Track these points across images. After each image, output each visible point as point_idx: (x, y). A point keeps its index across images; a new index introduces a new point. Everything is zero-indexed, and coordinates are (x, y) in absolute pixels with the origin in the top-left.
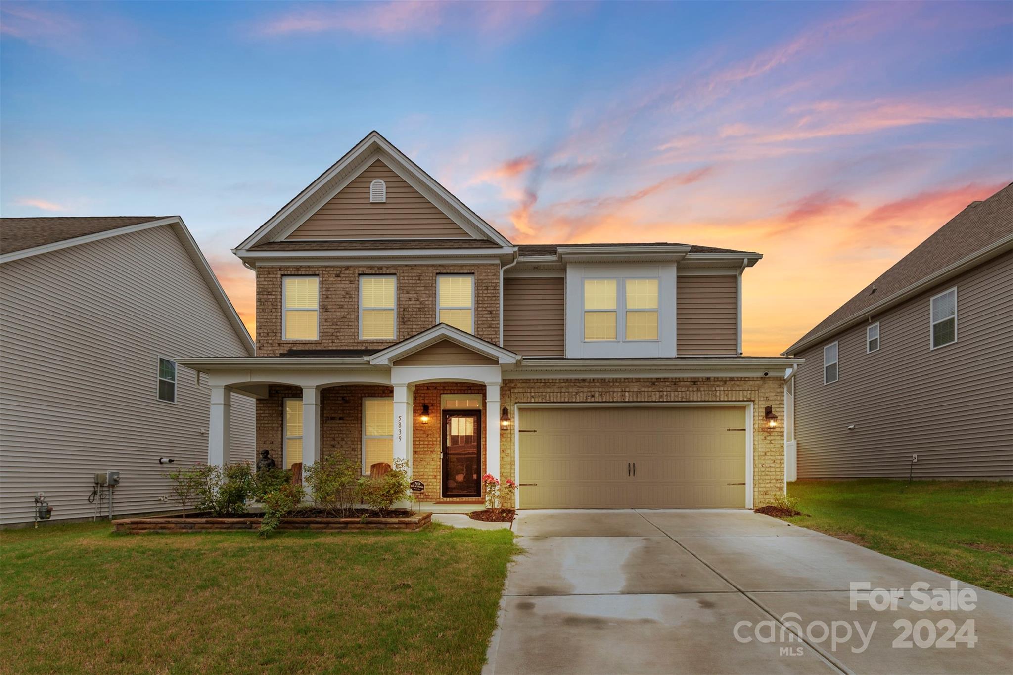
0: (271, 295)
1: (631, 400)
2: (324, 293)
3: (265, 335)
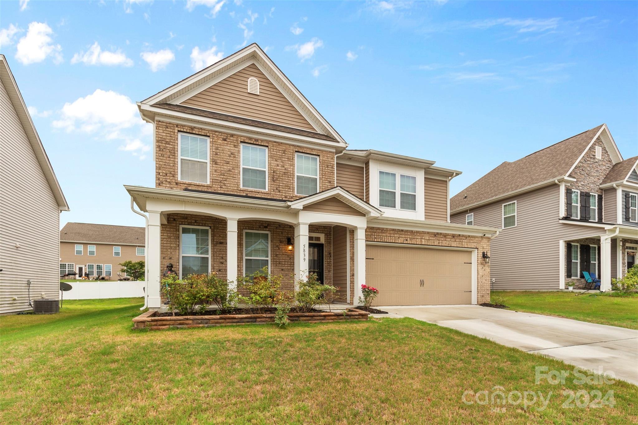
0: (169, 144)
1: (425, 244)
2: (214, 150)
3: (164, 174)
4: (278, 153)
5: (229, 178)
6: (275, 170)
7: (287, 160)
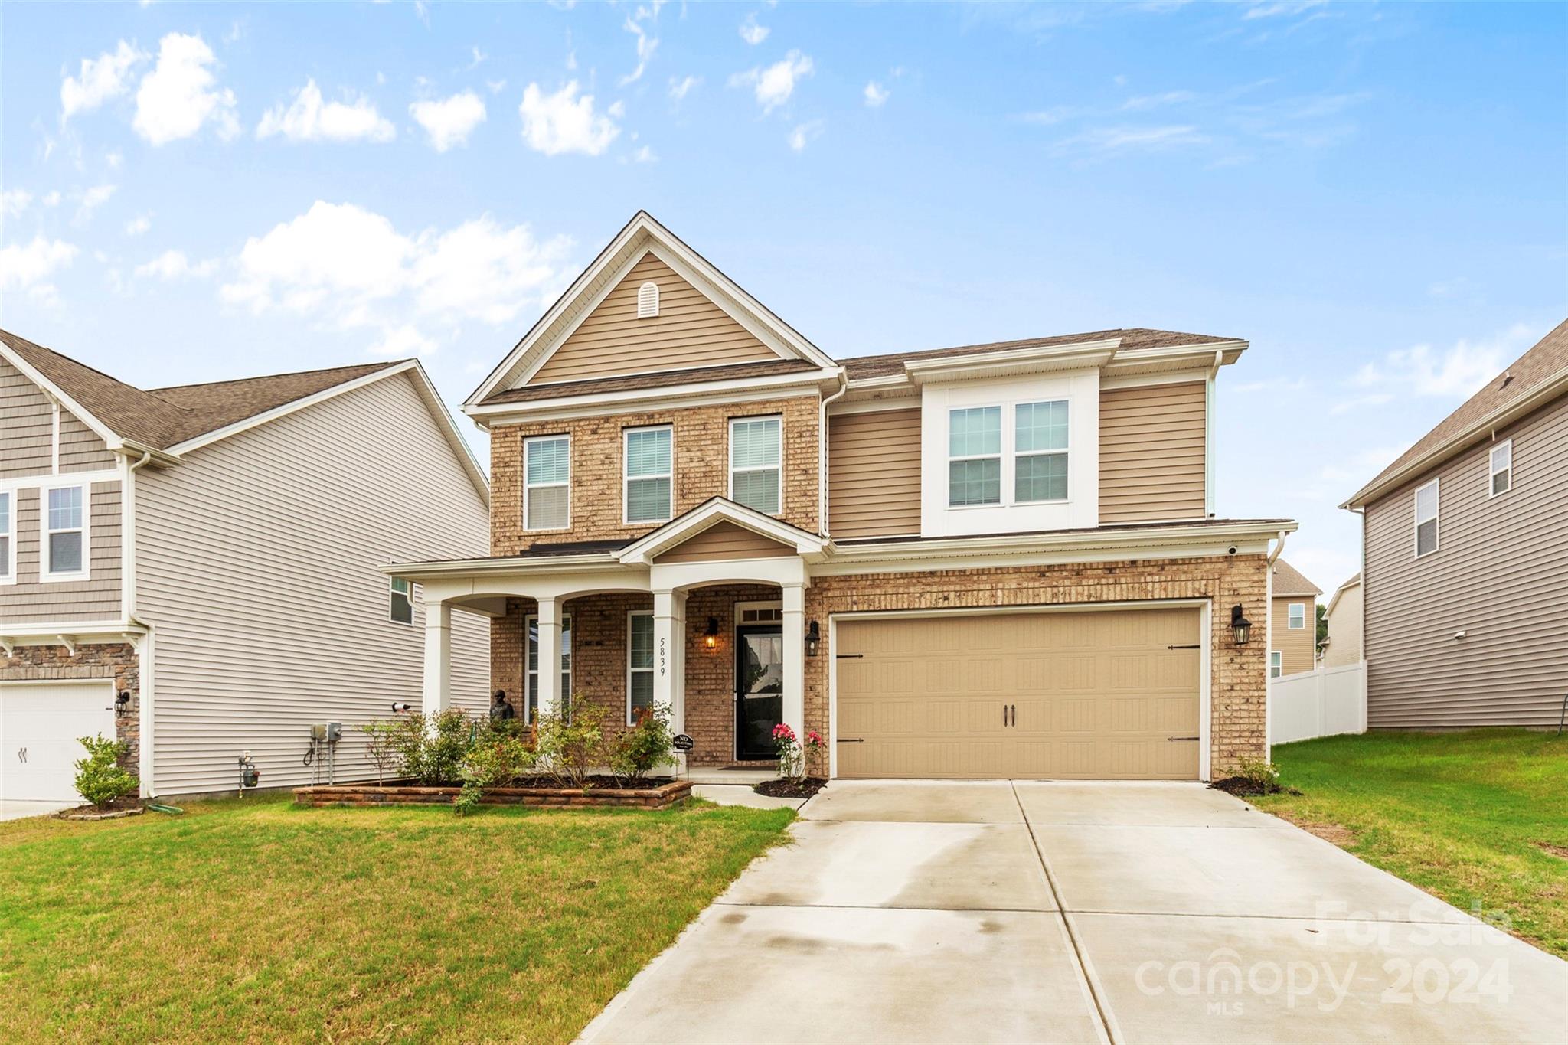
0: (508, 466)
1: (1006, 603)
2: (576, 459)
3: (502, 525)
4: (692, 433)
5: (601, 508)
6: (686, 471)
7: (709, 442)
